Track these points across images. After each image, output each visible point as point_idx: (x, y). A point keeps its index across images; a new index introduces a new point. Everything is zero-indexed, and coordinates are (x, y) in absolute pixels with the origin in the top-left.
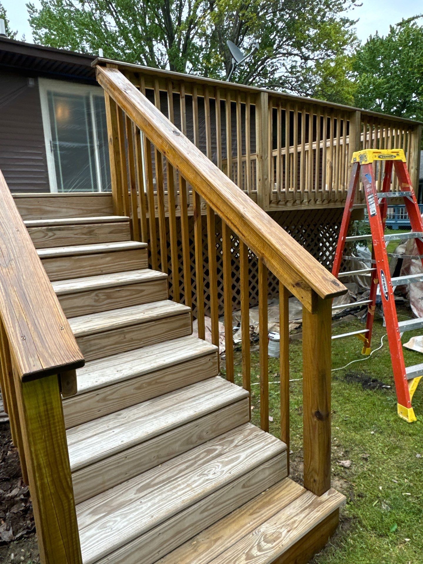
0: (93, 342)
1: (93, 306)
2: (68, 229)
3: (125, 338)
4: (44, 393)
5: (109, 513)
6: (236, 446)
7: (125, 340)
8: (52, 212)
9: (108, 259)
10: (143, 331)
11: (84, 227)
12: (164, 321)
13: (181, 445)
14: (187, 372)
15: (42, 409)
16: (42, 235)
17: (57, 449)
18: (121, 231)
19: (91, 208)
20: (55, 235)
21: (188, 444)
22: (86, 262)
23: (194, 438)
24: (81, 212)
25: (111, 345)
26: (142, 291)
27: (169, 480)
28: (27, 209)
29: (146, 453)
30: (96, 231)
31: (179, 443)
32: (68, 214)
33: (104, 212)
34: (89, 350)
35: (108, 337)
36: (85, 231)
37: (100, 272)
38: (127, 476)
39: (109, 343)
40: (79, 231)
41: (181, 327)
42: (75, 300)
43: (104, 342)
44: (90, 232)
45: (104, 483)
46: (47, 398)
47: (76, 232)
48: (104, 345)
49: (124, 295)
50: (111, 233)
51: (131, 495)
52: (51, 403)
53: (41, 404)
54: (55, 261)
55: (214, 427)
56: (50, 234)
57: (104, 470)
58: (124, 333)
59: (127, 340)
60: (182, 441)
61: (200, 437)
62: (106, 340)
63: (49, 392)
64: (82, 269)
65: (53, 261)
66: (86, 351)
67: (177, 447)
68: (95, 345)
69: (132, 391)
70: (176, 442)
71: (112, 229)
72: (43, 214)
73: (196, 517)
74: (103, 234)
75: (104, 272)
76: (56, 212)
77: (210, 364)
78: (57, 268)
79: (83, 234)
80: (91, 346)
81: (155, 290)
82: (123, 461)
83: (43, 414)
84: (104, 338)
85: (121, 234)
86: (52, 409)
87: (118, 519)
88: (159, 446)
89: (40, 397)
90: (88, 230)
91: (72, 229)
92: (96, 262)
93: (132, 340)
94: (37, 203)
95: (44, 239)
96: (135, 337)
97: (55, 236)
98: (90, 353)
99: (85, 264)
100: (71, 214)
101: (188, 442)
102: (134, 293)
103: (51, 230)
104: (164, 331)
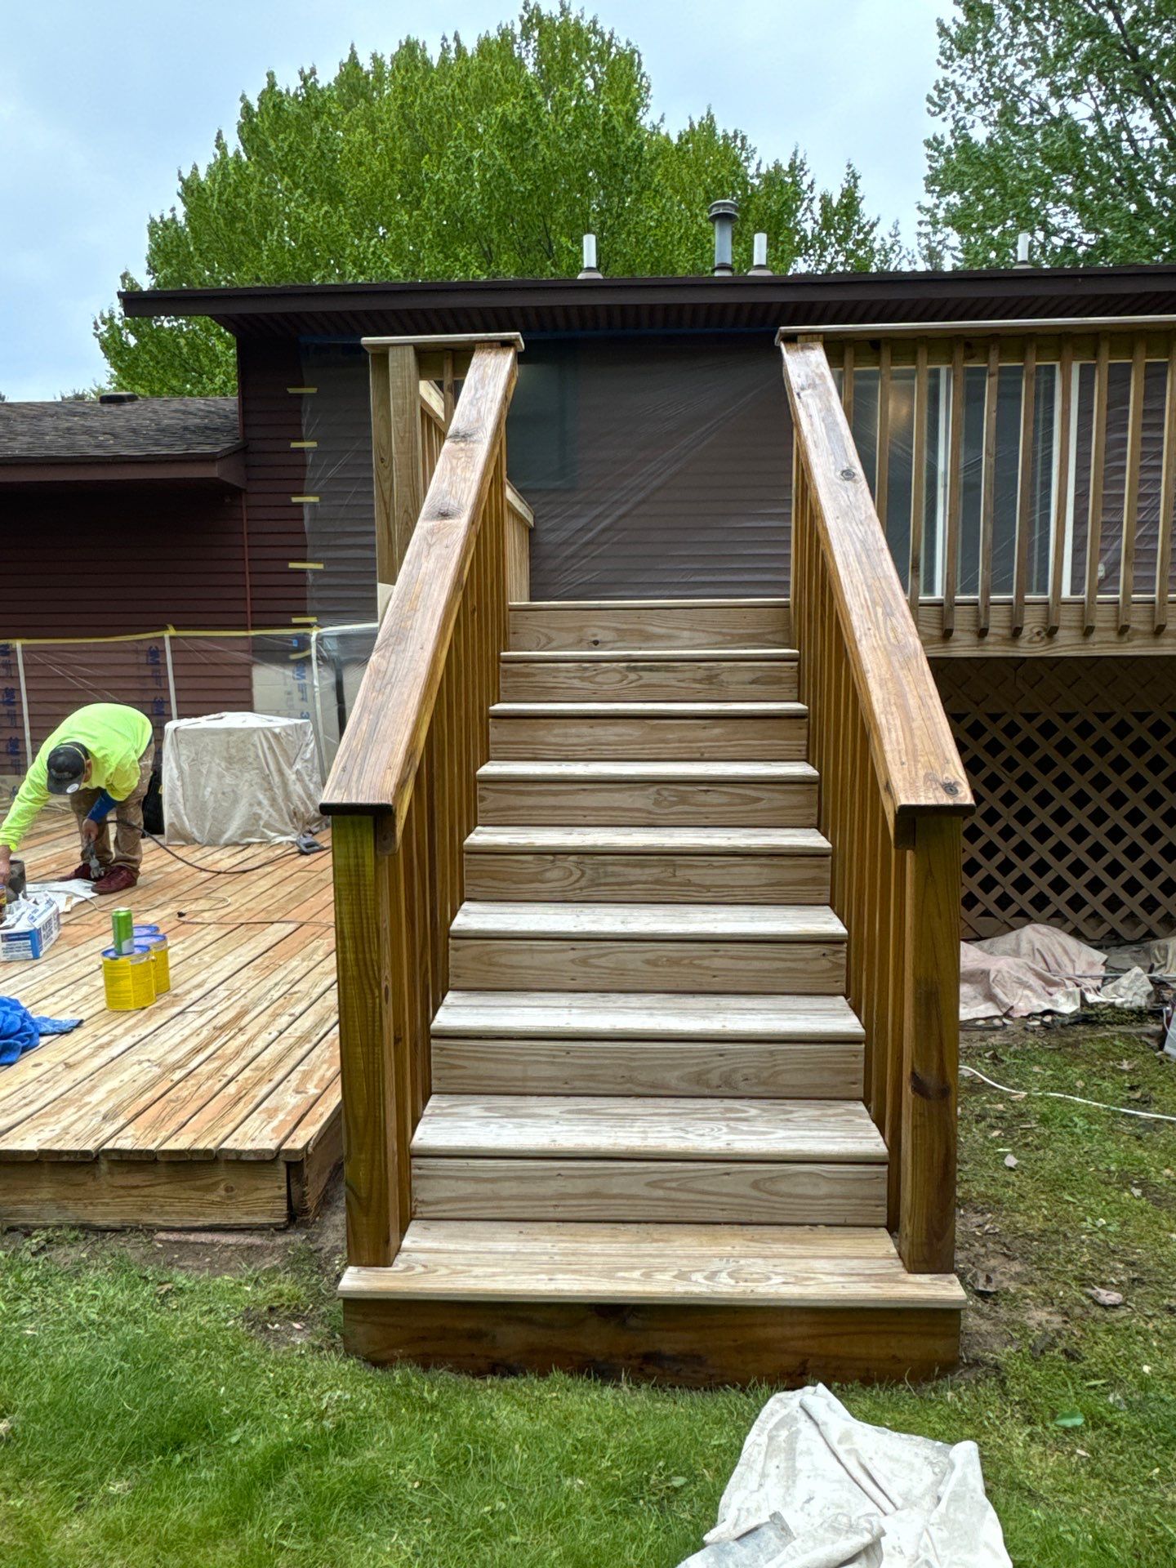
0: (610, 869)
1: (650, 813)
2: (667, 670)
3: (675, 876)
4: (356, 842)
5: (507, 1117)
6: (788, 1120)
7: (672, 880)
8: (661, 637)
9: (717, 731)
10: (716, 871)
11: (699, 668)
12: (763, 860)
13: (681, 1079)
14: (766, 965)
15: (352, 861)
16: (618, 677)
17: (365, 921)
18: (778, 681)
19: (742, 631)
20: (640, 678)
21: (698, 1082)
22: (674, 733)
23: (714, 1078)
24: (720, 638)
25: (645, 883)
26: (759, 800)
27: (624, 1117)
28: (617, 630)
29: (607, 1061)
30: (724, 677)
31: (677, 1073)
32: (691, 643)
33: (769, 642)
34: (603, 881)
35: (641, 865)
36: (701, 674)
37: (698, 756)
38: (566, 1089)
39: (643, 878)
40: (688, 675)
41: (804, 882)
42: (617, 796)
43: (635, 873)
44: (710, 679)
45: (524, 1079)
46: (360, 850)
47: (679, 676)
48: (632, 878)
49: (715, 801)
50: (753, 682)
51: (554, 1111)
52: (363, 858)
53: (352, 855)
54: (616, 725)
55: (765, 1074)
56: (632, 676)
57: (526, 1058)
58: (674, 865)
59: (677, 880)
60: (687, 1070)
61: (727, 1081)
62: (638, 871)
63: (362, 842)
64: (662, 745)
65: (610, 724)
66: (597, 882)
67: (672, 1078)
68: (614, 875)
69: (639, 964)
70: (674, 1067)
71: (759, 674)
72: (644, 641)
73: (639, 1189)
74: (738, 683)
75: (706, 756)
76: (670, 637)
77: (825, 964)
78: (617, 738)
79: (695, 681)
80: (606, 875)
81: (785, 803)
82: (560, 1057)
83: (352, 868)
84: (635, 866)
85: (775, 687)
86: (364, 866)
87: (510, 1126)
88: (634, 1059)
89: (352, 845)
90: (707, 673)
91: (674, 670)
92: (690, 735)
93: (689, 883)
94: (636, 620)
95: (619, 686)
96: (695, 879)
97: (641, 682)
98: (602, 888)
99: (671, 736)
100: (698, 641)
101: (699, 1078)
102: (737, 801)
103: (635, 669)
104: (764, 881)
